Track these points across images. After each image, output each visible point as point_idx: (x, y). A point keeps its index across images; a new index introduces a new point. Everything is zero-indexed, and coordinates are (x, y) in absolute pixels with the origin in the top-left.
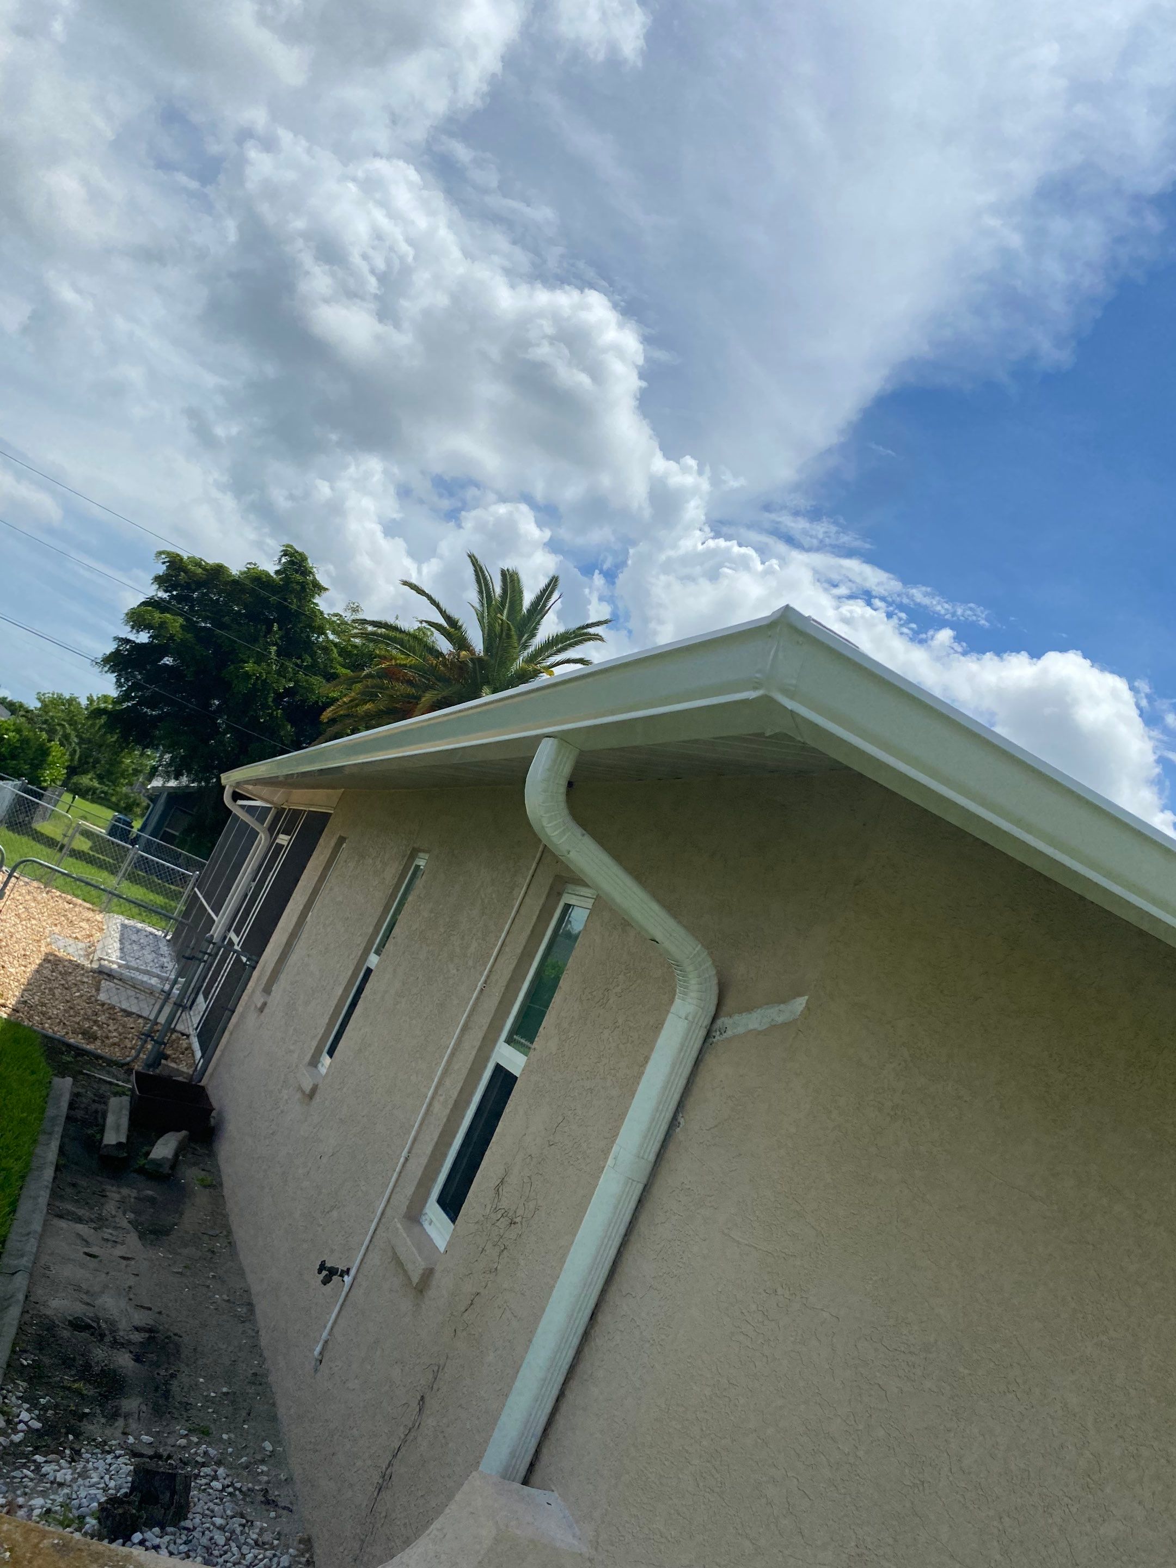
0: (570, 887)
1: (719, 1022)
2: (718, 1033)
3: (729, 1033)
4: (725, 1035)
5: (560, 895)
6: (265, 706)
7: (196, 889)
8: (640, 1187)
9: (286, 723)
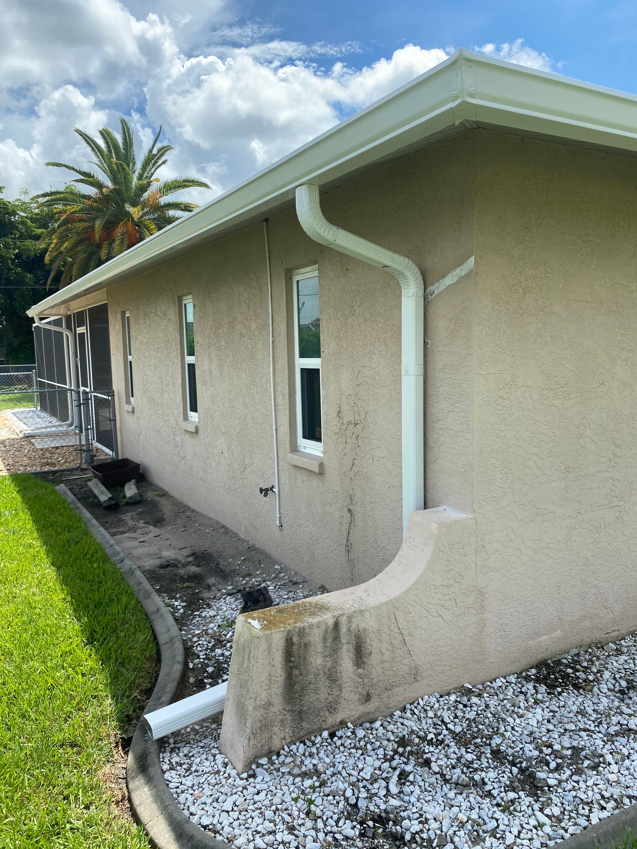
0: (294, 272)
1: (428, 291)
2: (429, 296)
3: (436, 292)
4: (434, 295)
5: (291, 278)
6: (9, 270)
7: (38, 379)
8: (422, 377)
9: (26, 274)
